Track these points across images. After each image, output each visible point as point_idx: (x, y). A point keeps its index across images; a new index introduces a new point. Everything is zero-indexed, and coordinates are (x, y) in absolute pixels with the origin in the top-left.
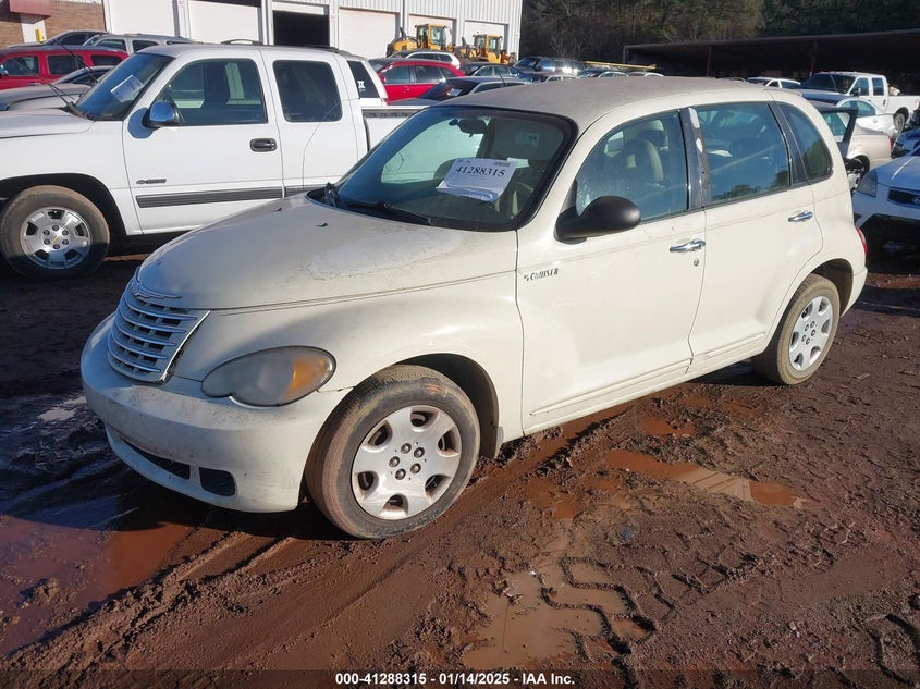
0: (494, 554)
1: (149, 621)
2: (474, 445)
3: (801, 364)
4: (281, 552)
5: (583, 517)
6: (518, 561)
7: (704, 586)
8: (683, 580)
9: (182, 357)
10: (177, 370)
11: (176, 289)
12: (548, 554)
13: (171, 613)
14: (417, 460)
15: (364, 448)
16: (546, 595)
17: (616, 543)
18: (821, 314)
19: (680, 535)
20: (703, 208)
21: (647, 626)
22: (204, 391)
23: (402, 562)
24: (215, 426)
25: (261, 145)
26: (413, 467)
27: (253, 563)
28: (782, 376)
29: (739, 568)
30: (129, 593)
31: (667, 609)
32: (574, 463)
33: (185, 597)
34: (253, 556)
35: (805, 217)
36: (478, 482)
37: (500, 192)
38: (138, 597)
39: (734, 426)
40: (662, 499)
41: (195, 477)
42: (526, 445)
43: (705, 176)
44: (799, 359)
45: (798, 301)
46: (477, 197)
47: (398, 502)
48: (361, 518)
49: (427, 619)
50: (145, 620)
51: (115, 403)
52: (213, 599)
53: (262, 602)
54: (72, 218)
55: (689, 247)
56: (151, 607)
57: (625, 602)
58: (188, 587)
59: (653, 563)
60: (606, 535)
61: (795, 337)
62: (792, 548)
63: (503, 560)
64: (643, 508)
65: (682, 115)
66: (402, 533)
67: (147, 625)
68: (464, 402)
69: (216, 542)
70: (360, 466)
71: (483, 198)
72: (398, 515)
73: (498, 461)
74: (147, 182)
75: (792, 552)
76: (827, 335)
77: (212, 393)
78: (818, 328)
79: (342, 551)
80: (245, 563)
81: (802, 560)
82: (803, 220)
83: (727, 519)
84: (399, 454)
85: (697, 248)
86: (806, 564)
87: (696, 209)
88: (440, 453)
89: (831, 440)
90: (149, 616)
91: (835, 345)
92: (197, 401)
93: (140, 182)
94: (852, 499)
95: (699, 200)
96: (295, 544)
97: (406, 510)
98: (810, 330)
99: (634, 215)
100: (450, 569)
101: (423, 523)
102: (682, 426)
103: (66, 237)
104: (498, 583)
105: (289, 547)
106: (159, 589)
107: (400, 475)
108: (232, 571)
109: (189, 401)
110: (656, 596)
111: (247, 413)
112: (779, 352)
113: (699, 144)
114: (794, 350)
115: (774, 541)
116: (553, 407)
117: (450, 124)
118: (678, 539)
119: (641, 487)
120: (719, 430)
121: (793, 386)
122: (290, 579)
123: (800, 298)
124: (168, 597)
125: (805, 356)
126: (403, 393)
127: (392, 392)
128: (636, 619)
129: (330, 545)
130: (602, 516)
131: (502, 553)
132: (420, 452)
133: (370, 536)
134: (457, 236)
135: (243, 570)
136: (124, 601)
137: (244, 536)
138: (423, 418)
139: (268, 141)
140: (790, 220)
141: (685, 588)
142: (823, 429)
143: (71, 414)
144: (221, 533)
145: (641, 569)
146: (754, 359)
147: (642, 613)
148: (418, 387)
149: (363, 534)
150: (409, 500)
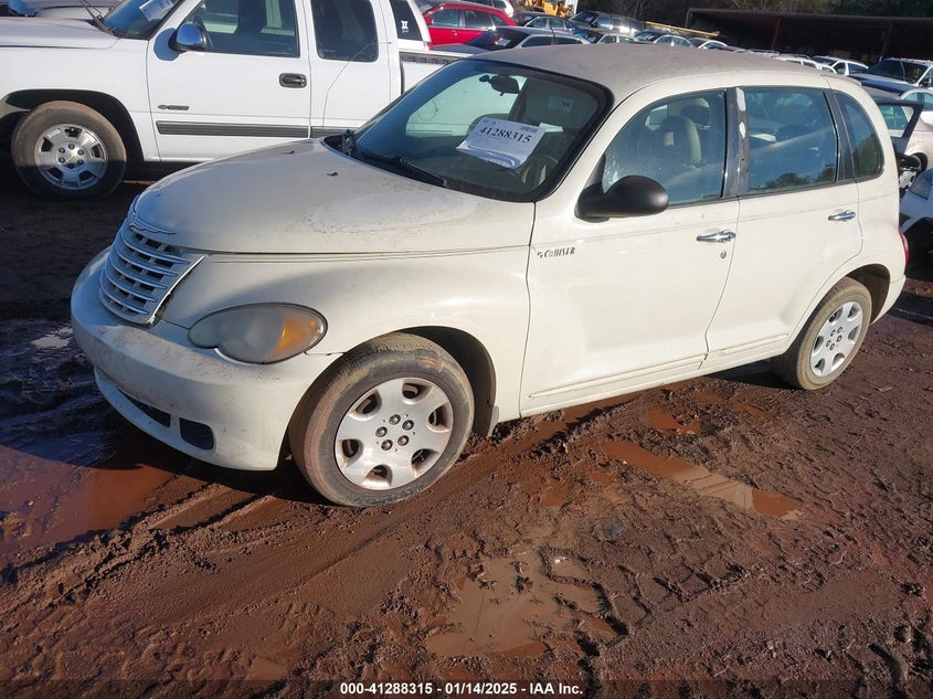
0: (475, 535)
1: (114, 568)
2: (466, 421)
3: (822, 370)
4: (257, 511)
5: (572, 506)
6: (498, 545)
7: (685, 593)
8: (664, 585)
9: (172, 302)
10: (166, 314)
11: (171, 225)
12: (529, 542)
13: (137, 562)
14: (405, 433)
15: (351, 415)
16: (521, 584)
17: (601, 538)
18: (850, 320)
19: (668, 537)
20: (738, 197)
21: (620, 629)
22: (190, 340)
23: (379, 535)
24: (197, 378)
25: (292, 81)
26: (400, 440)
27: (227, 519)
28: (800, 381)
29: (725, 578)
30: (97, 537)
31: (643, 613)
32: (570, 449)
33: (153, 547)
34: (228, 512)
35: (846, 216)
36: (469, 459)
37: (523, 159)
38: (105, 541)
39: (742, 428)
40: (655, 496)
41: (175, 426)
42: (524, 425)
43: (745, 164)
44: (820, 365)
45: (827, 304)
46: (498, 162)
47: (382, 472)
48: (342, 485)
49: (396, 596)
50: (109, 566)
51: (100, 342)
52: (181, 551)
53: (230, 560)
54: (89, 138)
55: (718, 237)
56: (117, 553)
57: (601, 601)
58: (158, 537)
59: (636, 563)
60: (592, 529)
61: (819, 341)
62: (782, 563)
63: (482, 543)
64: (635, 504)
65: (727, 95)
66: (384, 506)
67: (110, 572)
68: (460, 378)
69: (193, 493)
70: (345, 433)
71: (505, 165)
72: (381, 485)
73: (492, 439)
74: (169, 108)
75: (782, 567)
76: (853, 343)
77: (197, 342)
78: (845, 334)
79: (320, 516)
80: (219, 518)
81: (790, 576)
82: (844, 219)
83: (720, 525)
84: (387, 425)
85: (726, 239)
86: (794, 582)
87: (730, 198)
88: (430, 428)
89: (840, 453)
90: (114, 562)
91: (862, 352)
92: (181, 349)
93: (162, 107)
94: (852, 518)
95: (734, 189)
96: (272, 504)
97: (390, 481)
98: (836, 335)
99: (662, 199)
100: (427, 546)
101: (406, 495)
102: (688, 422)
103: (82, 157)
104: (474, 568)
105: (266, 506)
106: (128, 536)
107: (387, 445)
108: (204, 525)
109: (175, 348)
110: (635, 599)
111: (231, 368)
112: (800, 356)
113: (742, 128)
114: (816, 355)
115: (765, 553)
116: (554, 392)
117: (480, 80)
118: (666, 541)
119: (636, 481)
120: (726, 430)
121: (810, 392)
122: (262, 540)
123: (830, 302)
124: (136, 545)
125: (827, 362)
126: (395, 364)
127: (385, 361)
128: (610, 620)
129: (308, 509)
130: (591, 508)
131: (482, 535)
132: (409, 424)
133: (349, 504)
134: (471, 202)
135: (216, 525)
136: (91, 544)
137: (223, 489)
138: (415, 390)
139: (298, 77)
140: (830, 218)
141: (664, 592)
142: (834, 440)
143: (65, 342)
144: (199, 483)
145: (622, 569)
146: (774, 359)
147: (617, 615)
148: (412, 359)
149: (343, 502)
150: (393, 472)
